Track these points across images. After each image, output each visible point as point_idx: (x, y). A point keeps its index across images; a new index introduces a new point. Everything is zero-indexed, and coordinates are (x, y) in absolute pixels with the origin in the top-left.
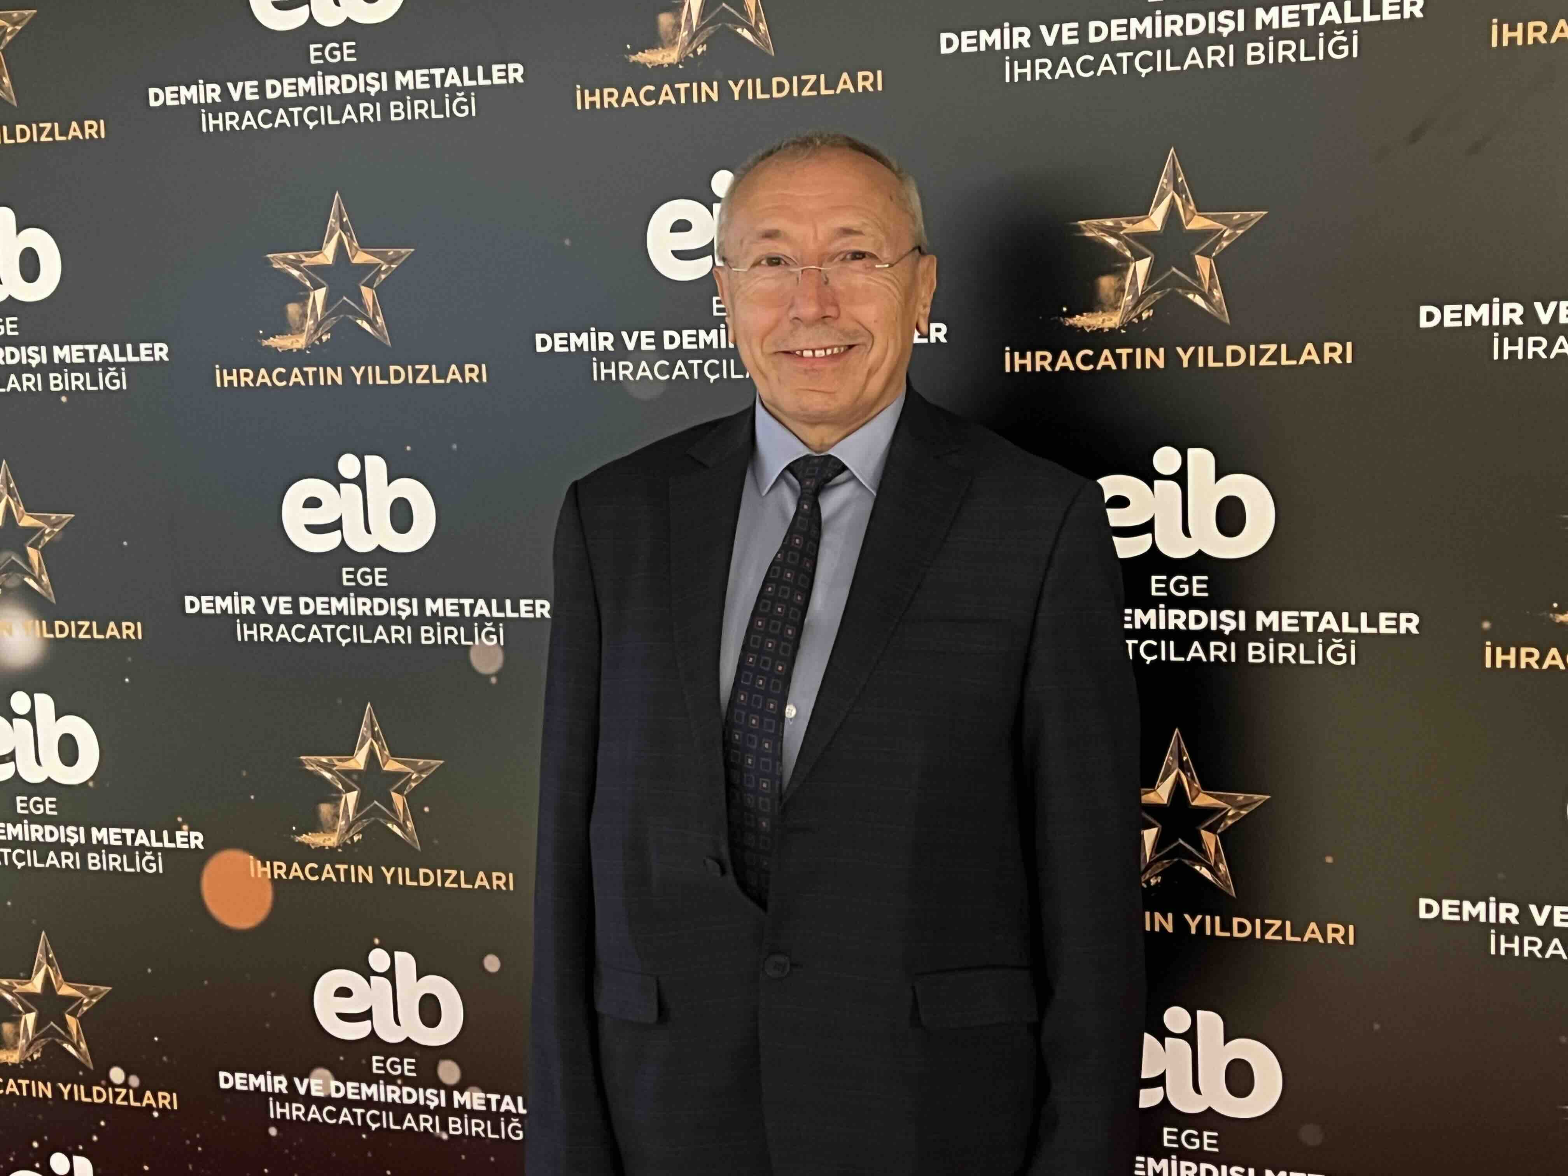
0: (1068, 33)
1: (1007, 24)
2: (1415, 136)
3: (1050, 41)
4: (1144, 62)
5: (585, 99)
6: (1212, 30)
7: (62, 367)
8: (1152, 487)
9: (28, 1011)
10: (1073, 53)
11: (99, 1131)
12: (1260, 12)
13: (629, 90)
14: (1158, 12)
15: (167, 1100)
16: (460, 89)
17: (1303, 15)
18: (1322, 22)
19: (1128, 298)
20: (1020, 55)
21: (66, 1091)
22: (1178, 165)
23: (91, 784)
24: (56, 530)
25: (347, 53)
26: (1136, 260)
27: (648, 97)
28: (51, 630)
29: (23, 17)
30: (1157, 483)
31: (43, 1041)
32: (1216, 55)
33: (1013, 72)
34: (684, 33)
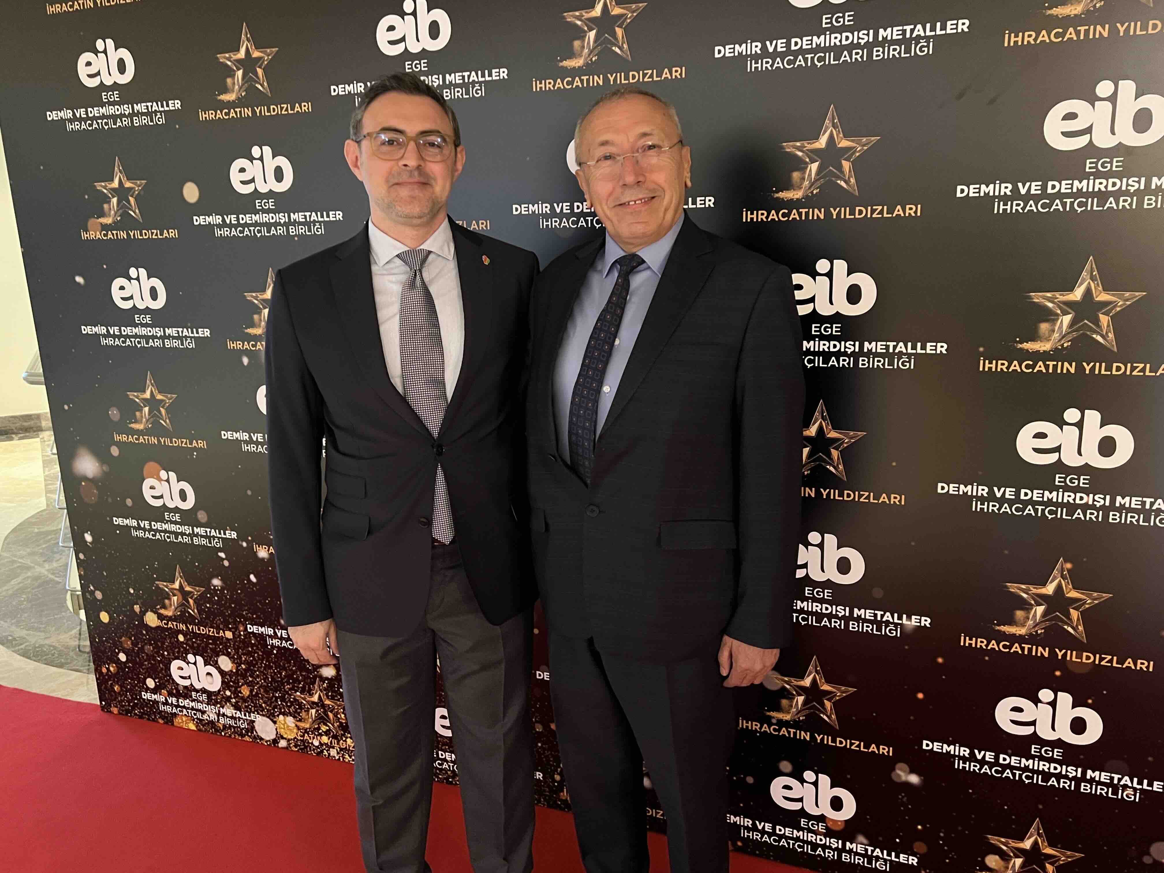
0: (781, 45)
1: (749, 41)
2: (960, 95)
3: (771, 49)
4: (819, 60)
5: (537, 86)
6: (855, 42)
7: (295, 223)
8: (815, 280)
10: (783, 56)
12: (881, 31)
13: (559, 80)
14: (828, 33)
16: (477, 83)
17: (904, 32)
18: (914, 36)
19: (806, 183)
20: (756, 57)
22: (835, 114)
25: (423, 66)
26: (812, 163)
27: (568, 84)
29: (272, 52)
30: (817, 277)
32: (857, 55)
33: (752, 66)
34: (586, 51)
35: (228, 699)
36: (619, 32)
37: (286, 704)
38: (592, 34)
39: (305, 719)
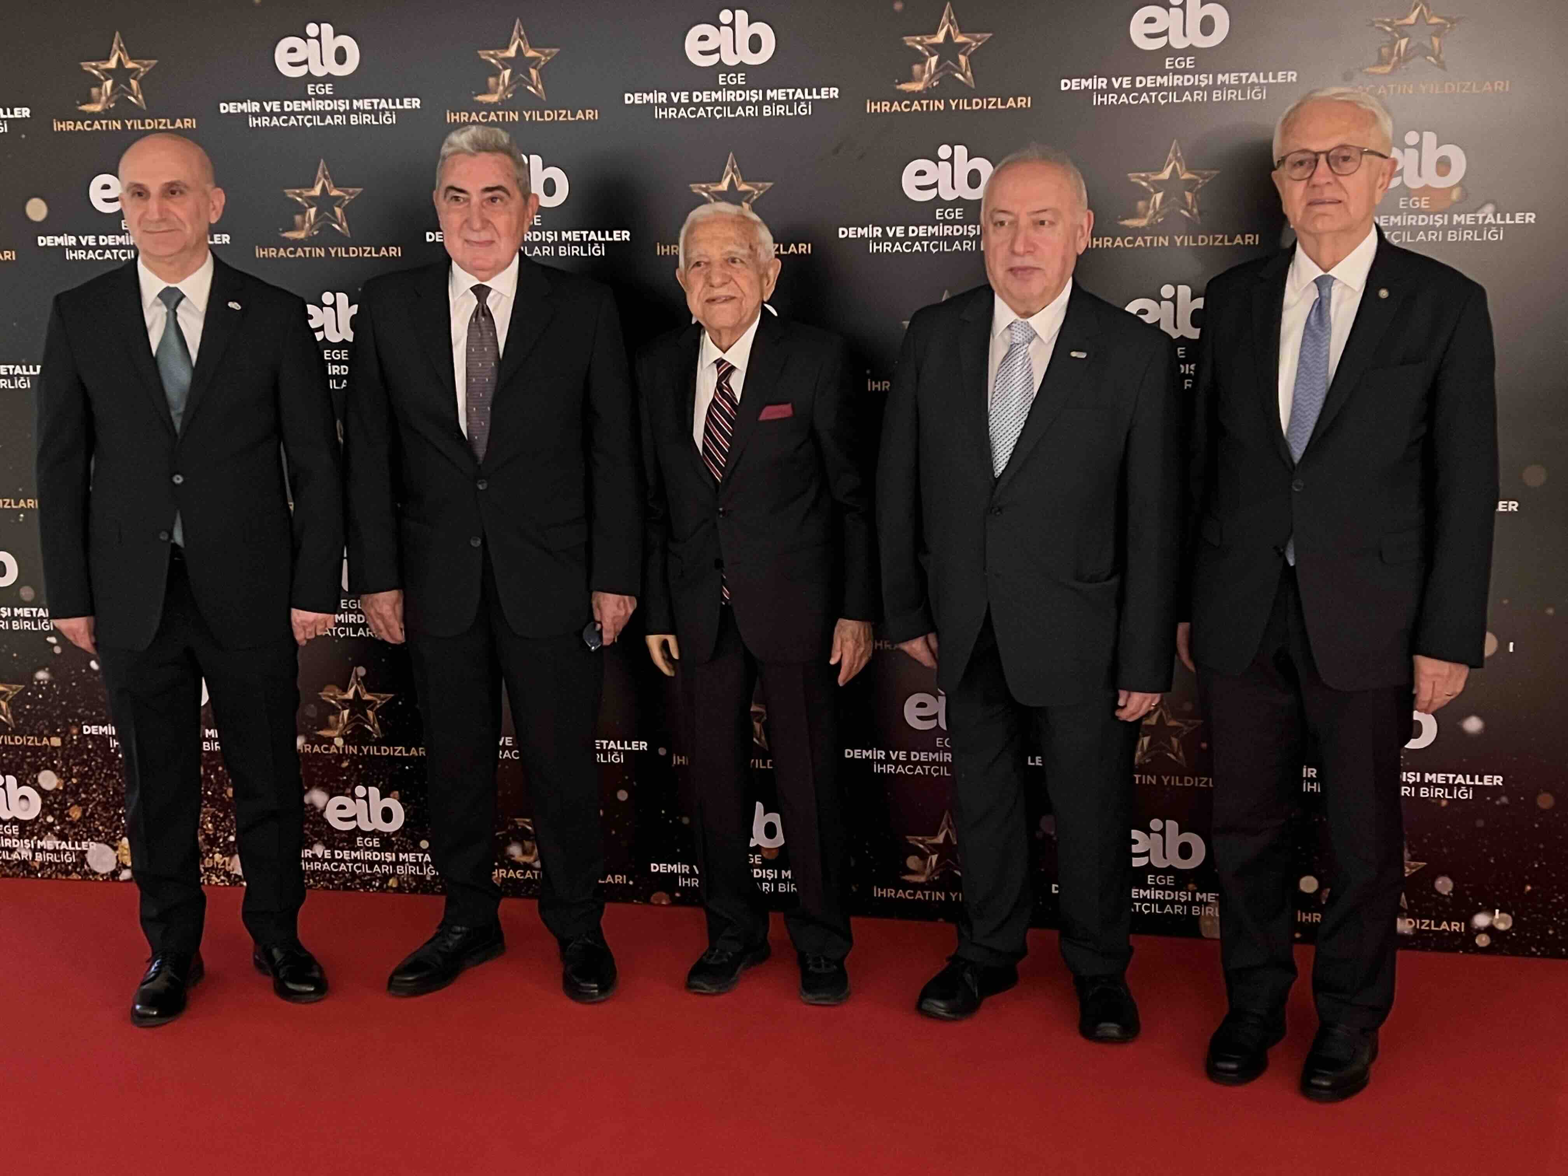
0: (684, 97)
1: (655, 91)
2: (836, 151)
3: (675, 100)
4: (718, 112)
5: (451, 117)
6: (748, 99)
10: (686, 106)
12: (769, 91)
13: (474, 114)
14: (724, 90)
16: (387, 110)
17: (787, 94)
18: (796, 98)
20: (662, 106)
22: (734, 161)
25: (328, 89)
29: (149, 64)
32: (750, 111)
33: (659, 114)
34: (501, 88)
35: (50, 827)
36: (534, 73)
38: (507, 73)
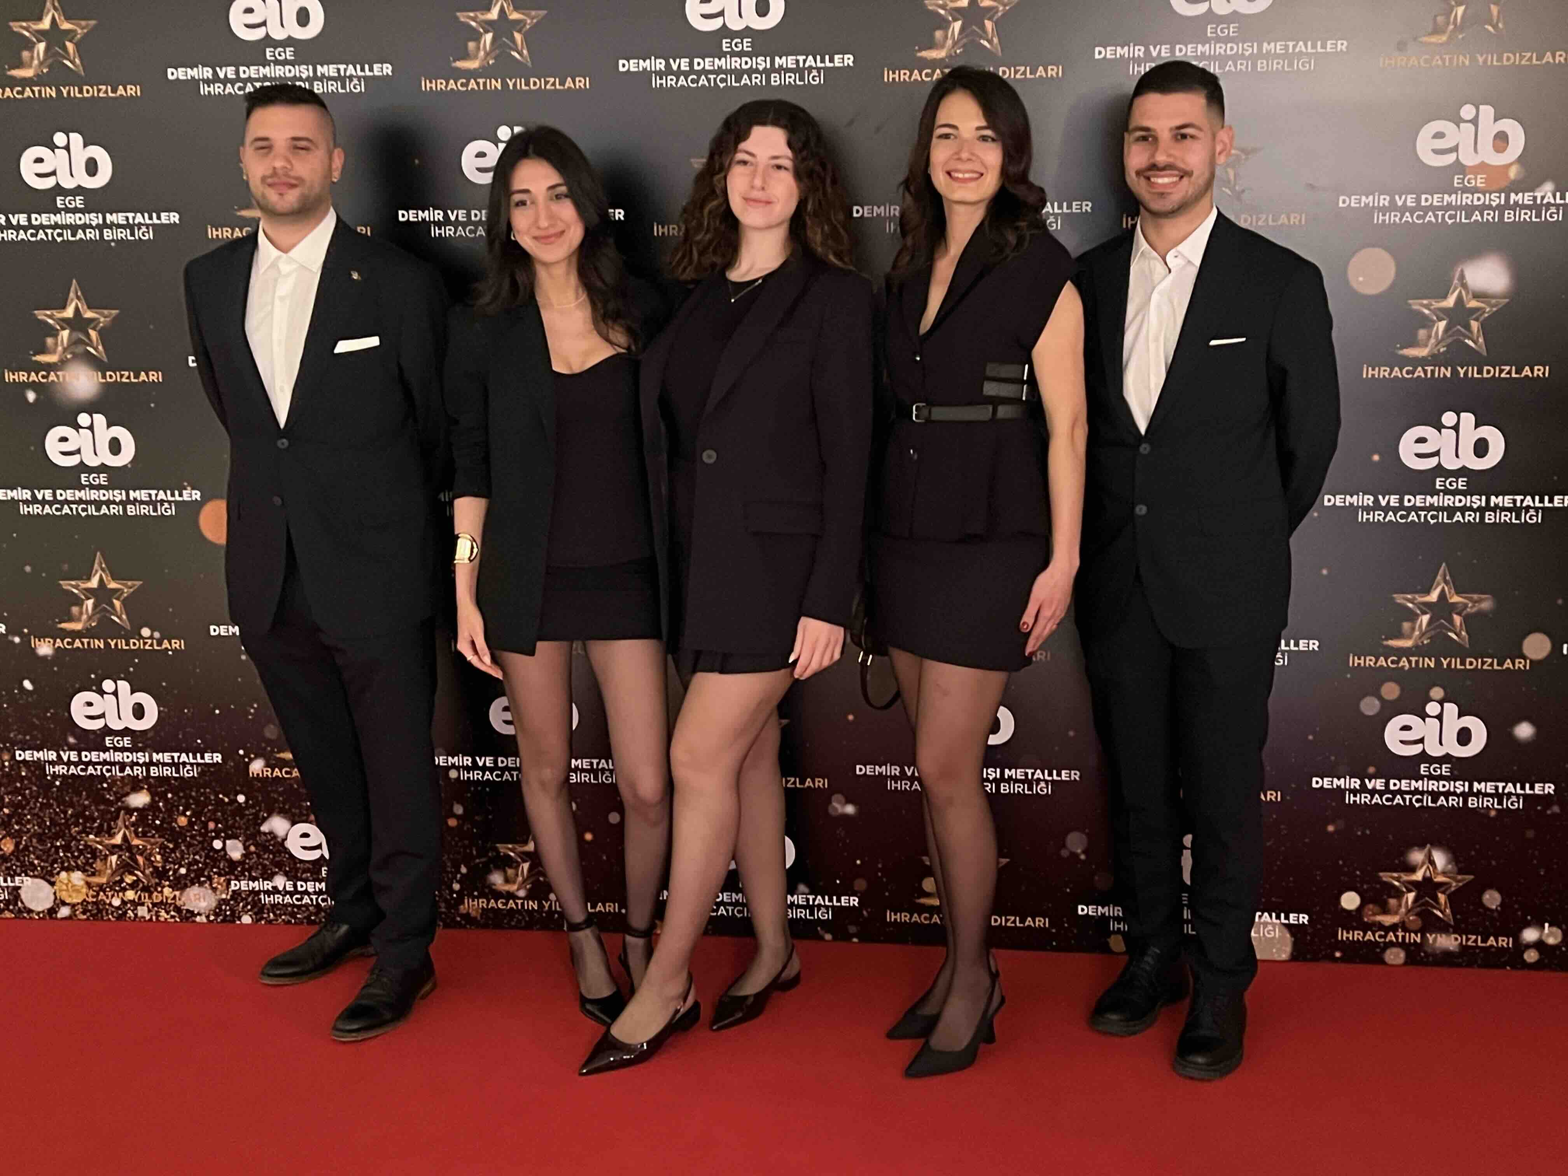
0: (684, 64)
1: (653, 58)
2: (851, 123)
3: (675, 67)
4: (722, 80)
6: (754, 67)
7: (112, 226)
9: (88, 598)
10: (686, 74)
11: (135, 666)
12: (777, 59)
13: (452, 81)
14: (728, 56)
15: (176, 644)
17: (797, 61)
18: (807, 65)
20: (660, 74)
21: (113, 644)
23: (129, 466)
24: (108, 319)
25: (289, 53)
27: (462, 85)
28: (104, 377)
29: (87, 25)
31: (98, 616)
33: (656, 82)
34: (482, 54)
36: (518, 37)
37: (72, 853)
38: (488, 37)
39: (100, 871)
